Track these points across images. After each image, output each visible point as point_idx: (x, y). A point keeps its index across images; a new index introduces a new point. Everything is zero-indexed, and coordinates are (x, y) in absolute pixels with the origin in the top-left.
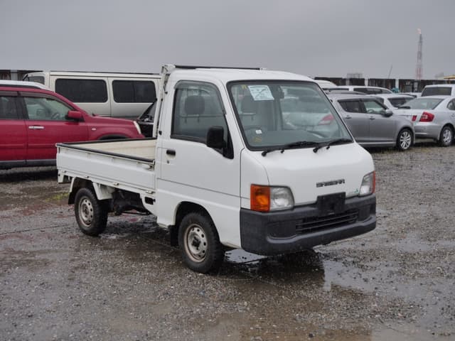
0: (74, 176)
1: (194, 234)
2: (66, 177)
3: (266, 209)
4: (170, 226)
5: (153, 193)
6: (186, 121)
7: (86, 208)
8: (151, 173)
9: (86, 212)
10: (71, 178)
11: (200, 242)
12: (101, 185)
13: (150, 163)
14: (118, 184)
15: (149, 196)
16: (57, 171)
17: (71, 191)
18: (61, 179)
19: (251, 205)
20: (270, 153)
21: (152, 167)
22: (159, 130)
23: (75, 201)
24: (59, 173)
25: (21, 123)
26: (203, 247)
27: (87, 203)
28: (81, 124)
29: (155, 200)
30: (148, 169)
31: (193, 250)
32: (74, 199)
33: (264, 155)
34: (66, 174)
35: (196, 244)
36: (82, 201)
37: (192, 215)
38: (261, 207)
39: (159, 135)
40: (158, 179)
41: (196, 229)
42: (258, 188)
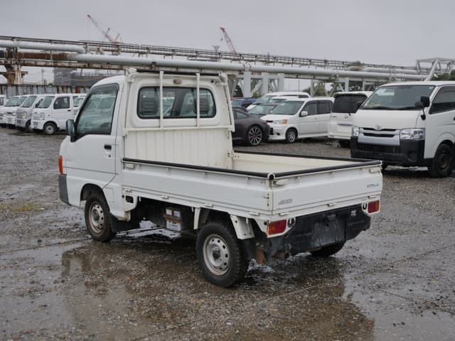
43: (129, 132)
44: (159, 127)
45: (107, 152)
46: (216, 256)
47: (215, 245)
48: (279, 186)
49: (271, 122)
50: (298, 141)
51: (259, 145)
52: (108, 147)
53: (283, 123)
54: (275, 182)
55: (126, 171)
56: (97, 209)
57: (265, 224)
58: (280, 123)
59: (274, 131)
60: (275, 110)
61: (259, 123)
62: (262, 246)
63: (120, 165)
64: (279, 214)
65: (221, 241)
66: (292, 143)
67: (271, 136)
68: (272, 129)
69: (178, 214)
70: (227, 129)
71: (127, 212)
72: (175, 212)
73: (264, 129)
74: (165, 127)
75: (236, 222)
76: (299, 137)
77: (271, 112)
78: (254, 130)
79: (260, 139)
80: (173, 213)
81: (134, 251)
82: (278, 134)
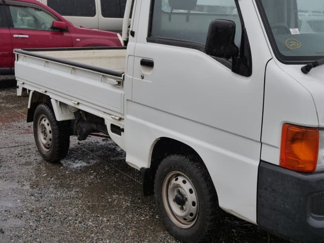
0: (33, 89)
1: (178, 186)
2: (24, 90)
3: (310, 168)
4: (142, 168)
5: (120, 119)
6: (170, 19)
7: (45, 128)
8: (119, 91)
9: (44, 133)
10: (29, 91)
11: (186, 199)
12: (60, 103)
13: (119, 78)
14: (78, 103)
15: (116, 123)
16: (16, 81)
17: (29, 107)
18: (19, 92)
19: (281, 159)
20: (316, 68)
21: (120, 83)
22: (131, 29)
23: (34, 119)
24: (18, 84)
25: (5, 31)
26: (190, 208)
27: (45, 122)
28: (66, 34)
29: (123, 130)
30: (115, 85)
31: (176, 208)
32: (32, 116)
33: (305, 71)
34: (25, 86)
35: (181, 201)
36: (41, 120)
37: (174, 158)
38: (298, 163)
39: (130, 37)
40: (128, 100)
41: (181, 179)
42: (297, 130)
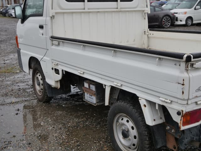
43: (56, 13)
44: (84, 9)
45: (41, 31)
46: (125, 135)
47: (123, 124)
48: (197, 69)
49: (177, 13)
50: (193, 25)
51: (169, 27)
52: (41, 27)
53: (184, 14)
54: (192, 65)
55: (54, 47)
56: (39, 77)
57: (179, 113)
58: (182, 14)
59: (178, 19)
60: (179, 6)
61: (169, 14)
62: (173, 131)
63: (49, 42)
64: (196, 102)
65: (130, 122)
66: (190, 26)
67: (176, 22)
68: (177, 18)
69: (93, 88)
70: (144, 11)
71: (57, 82)
72: (91, 86)
73: (172, 18)
74: (88, 9)
75: (145, 106)
76: (194, 22)
77: (177, 7)
78: (166, 18)
79: (170, 24)
80: (89, 86)
81: (65, 113)
82: (181, 21)
